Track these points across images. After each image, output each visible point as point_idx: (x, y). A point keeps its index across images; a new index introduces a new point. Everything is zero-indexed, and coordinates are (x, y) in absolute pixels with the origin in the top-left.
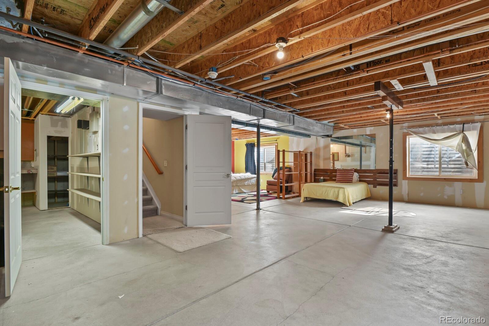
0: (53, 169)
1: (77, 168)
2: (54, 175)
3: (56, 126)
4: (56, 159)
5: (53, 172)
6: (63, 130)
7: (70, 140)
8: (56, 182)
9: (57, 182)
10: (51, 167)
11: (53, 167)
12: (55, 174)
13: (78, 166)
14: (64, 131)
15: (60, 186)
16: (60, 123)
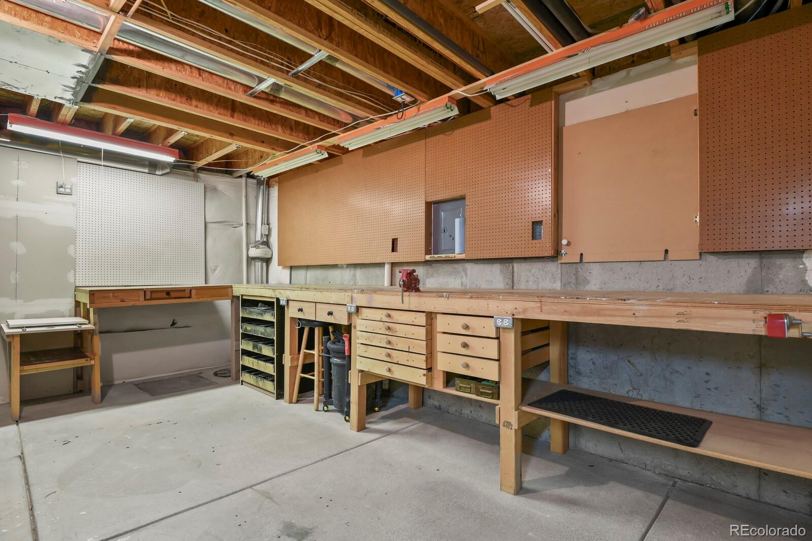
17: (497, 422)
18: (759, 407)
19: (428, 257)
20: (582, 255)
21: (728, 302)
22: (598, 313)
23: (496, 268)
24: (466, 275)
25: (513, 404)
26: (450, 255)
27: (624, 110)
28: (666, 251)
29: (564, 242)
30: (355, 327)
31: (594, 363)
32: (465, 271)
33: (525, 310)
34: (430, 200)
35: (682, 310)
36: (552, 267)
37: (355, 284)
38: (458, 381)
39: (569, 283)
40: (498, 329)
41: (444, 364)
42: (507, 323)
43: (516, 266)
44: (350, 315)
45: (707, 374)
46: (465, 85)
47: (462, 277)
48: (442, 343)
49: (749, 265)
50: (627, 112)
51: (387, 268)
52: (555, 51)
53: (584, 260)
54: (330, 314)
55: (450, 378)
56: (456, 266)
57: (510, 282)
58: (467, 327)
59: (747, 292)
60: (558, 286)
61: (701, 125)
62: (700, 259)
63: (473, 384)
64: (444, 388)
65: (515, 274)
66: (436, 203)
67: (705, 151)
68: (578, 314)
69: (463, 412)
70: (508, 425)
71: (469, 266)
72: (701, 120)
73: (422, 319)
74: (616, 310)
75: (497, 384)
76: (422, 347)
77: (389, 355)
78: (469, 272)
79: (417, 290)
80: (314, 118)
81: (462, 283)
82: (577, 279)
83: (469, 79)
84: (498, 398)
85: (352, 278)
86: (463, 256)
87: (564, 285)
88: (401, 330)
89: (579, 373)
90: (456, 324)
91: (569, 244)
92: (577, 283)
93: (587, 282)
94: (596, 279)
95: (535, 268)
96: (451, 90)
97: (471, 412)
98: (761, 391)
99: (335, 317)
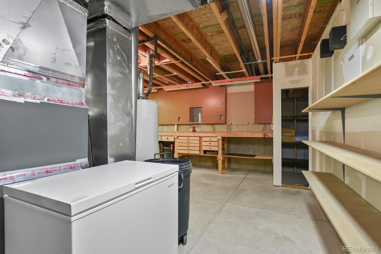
0: (291, 133)
1: (321, 131)
2: (292, 140)
3: (292, 74)
4: (295, 121)
5: (291, 136)
6: (301, 78)
7: (311, 91)
8: (295, 149)
9: (297, 148)
10: (289, 130)
11: (291, 130)
12: (293, 138)
13: (322, 129)
14: (303, 80)
15: (299, 155)
16: (297, 69)
17: (218, 159)
18: (264, 153)
19: (191, 123)
20: (231, 123)
21: (259, 132)
22: (238, 135)
23: (210, 126)
24: (202, 128)
25: (221, 155)
26: (198, 123)
27: (240, 92)
28: (248, 123)
29: (227, 120)
30: (176, 142)
31: (234, 148)
32: (201, 127)
33: (224, 135)
34: (190, 107)
35: (252, 134)
36: (224, 126)
37: (163, 131)
38: (207, 152)
39: (228, 130)
40: (218, 139)
41: (205, 148)
42: (220, 138)
43: (215, 126)
44: (174, 138)
45: (256, 148)
46: (206, 82)
47: (200, 128)
48: (204, 144)
49: (263, 126)
50: (241, 92)
51: (176, 126)
52: (228, 79)
53: (232, 124)
54: (167, 139)
55: (205, 152)
56: (198, 125)
57: (214, 130)
58: (210, 140)
59: (262, 131)
60: (226, 130)
61: (255, 97)
62: (254, 125)
63: (211, 153)
64: (204, 154)
65: (215, 128)
66: (192, 108)
67: (255, 103)
68: (235, 135)
69: (201, 164)
70: (220, 159)
71: (202, 126)
72: (255, 96)
73: (198, 138)
74: (242, 134)
75: (217, 151)
76: (198, 145)
77: (188, 148)
78: (202, 127)
79: (196, 132)
80: (159, 82)
81: (200, 130)
82: (230, 129)
83: (207, 80)
84: (218, 154)
85: (162, 129)
86: (201, 123)
87: (227, 130)
88: (192, 141)
89: (231, 150)
90: (208, 139)
91: (228, 121)
92: (230, 130)
93: (232, 129)
94: (234, 129)
95: (220, 126)
96: (202, 82)
97: (203, 164)
98: (264, 150)
99: (169, 140)
